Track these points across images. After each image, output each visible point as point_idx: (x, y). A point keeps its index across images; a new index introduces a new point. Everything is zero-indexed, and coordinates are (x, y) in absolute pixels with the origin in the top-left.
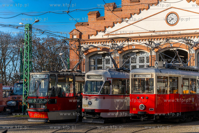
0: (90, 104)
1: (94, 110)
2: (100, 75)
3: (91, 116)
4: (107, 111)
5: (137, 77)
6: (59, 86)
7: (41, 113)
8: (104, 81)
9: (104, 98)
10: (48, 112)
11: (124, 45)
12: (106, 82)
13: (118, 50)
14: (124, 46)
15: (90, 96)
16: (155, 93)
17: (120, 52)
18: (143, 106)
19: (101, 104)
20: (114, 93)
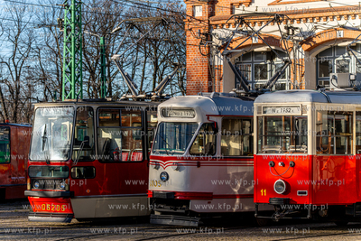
0: (165, 178)
1: (174, 193)
2: (191, 109)
3: (167, 209)
4: (207, 197)
5: (270, 113)
6: (106, 135)
7: (54, 200)
8: (199, 123)
9: (199, 165)
10: (73, 197)
11: (316, 28)
12: (204, 125)
13: (302, 43)
14: (317, 32)
15: (165, 159)
16: (310, 153)
17: (306, 47)
18: (282, 184)
19: (190, 179)
20: (232, 153)
